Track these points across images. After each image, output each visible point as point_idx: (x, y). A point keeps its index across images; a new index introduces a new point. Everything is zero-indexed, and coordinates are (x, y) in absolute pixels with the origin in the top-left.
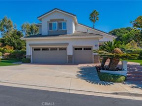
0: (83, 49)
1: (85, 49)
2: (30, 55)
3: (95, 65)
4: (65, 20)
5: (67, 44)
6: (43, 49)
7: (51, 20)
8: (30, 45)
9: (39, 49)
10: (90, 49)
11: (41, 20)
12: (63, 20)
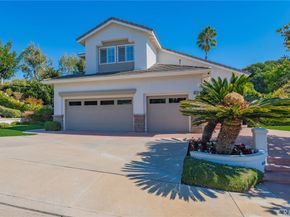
1: (171, 101)
2: (60, 114)
3: (189, 137)
4: (130, 41)
5: (134, 91)
6: (87, 103)
7: (104, 43)
8: (61, 94)
9: (79, 103)
11: (83, 44)
12: (126, 41)
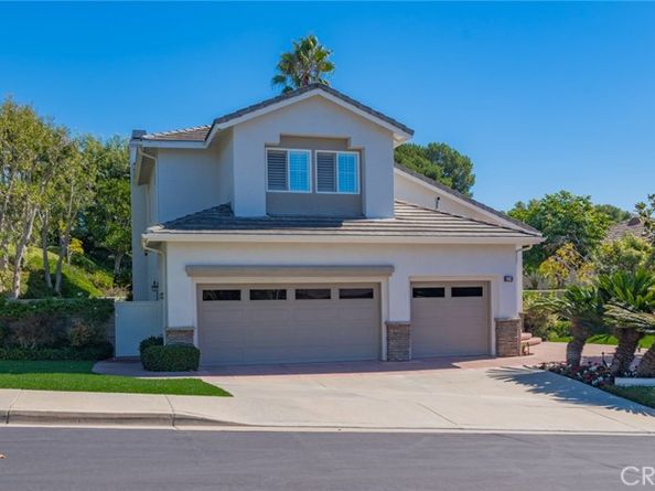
0: (448, 292)
1: (457, 292)
4: (353, 145)
5: (388, 269)
7: (286, 139)
8: (191, 270)
9: (234, 295)
10: (476, 291)
12: (344, 143)
